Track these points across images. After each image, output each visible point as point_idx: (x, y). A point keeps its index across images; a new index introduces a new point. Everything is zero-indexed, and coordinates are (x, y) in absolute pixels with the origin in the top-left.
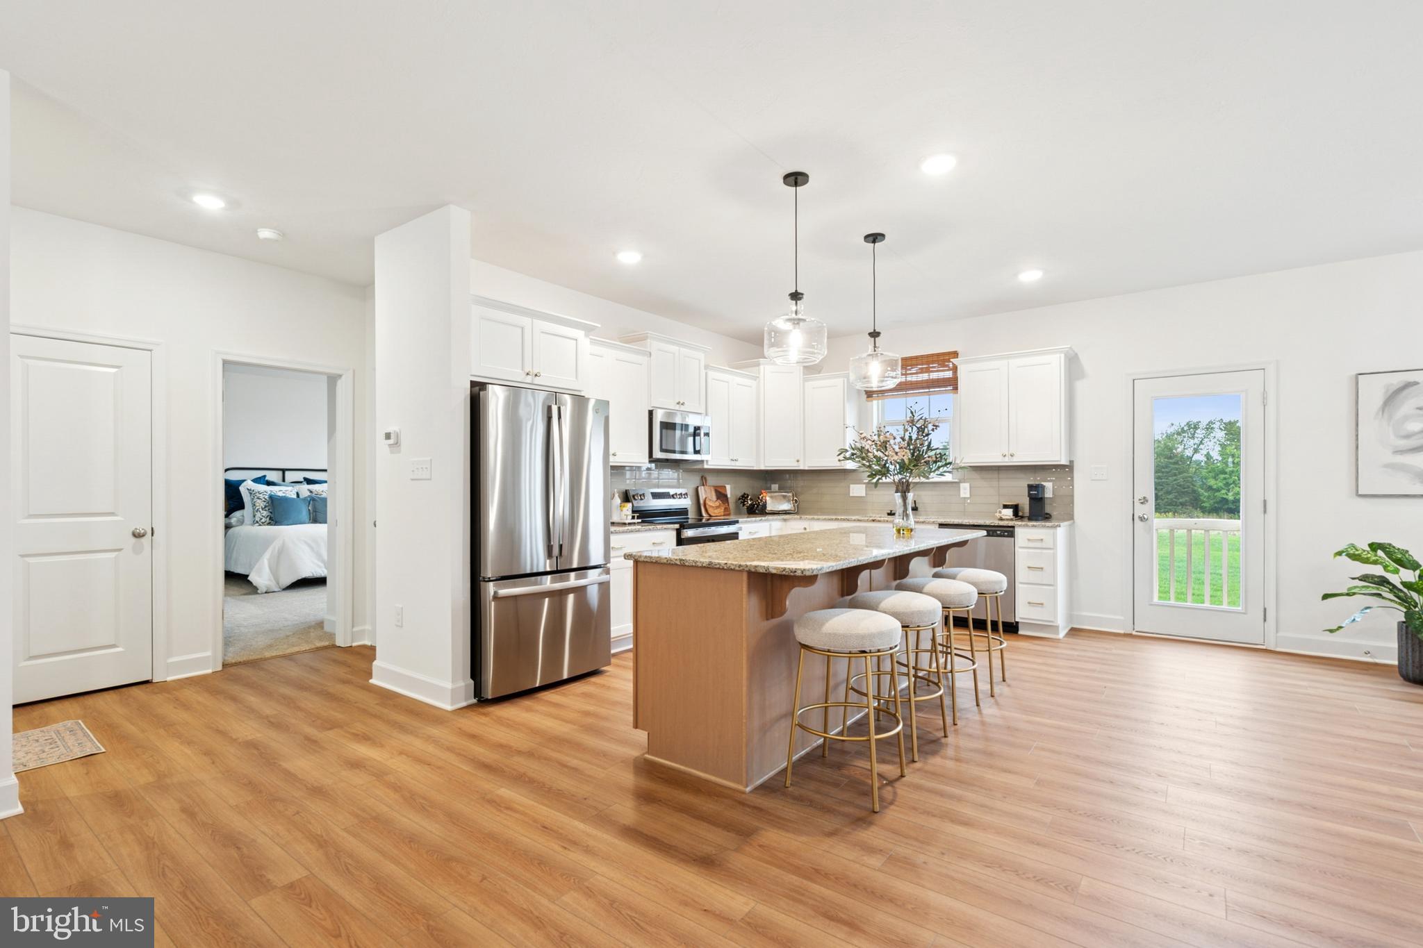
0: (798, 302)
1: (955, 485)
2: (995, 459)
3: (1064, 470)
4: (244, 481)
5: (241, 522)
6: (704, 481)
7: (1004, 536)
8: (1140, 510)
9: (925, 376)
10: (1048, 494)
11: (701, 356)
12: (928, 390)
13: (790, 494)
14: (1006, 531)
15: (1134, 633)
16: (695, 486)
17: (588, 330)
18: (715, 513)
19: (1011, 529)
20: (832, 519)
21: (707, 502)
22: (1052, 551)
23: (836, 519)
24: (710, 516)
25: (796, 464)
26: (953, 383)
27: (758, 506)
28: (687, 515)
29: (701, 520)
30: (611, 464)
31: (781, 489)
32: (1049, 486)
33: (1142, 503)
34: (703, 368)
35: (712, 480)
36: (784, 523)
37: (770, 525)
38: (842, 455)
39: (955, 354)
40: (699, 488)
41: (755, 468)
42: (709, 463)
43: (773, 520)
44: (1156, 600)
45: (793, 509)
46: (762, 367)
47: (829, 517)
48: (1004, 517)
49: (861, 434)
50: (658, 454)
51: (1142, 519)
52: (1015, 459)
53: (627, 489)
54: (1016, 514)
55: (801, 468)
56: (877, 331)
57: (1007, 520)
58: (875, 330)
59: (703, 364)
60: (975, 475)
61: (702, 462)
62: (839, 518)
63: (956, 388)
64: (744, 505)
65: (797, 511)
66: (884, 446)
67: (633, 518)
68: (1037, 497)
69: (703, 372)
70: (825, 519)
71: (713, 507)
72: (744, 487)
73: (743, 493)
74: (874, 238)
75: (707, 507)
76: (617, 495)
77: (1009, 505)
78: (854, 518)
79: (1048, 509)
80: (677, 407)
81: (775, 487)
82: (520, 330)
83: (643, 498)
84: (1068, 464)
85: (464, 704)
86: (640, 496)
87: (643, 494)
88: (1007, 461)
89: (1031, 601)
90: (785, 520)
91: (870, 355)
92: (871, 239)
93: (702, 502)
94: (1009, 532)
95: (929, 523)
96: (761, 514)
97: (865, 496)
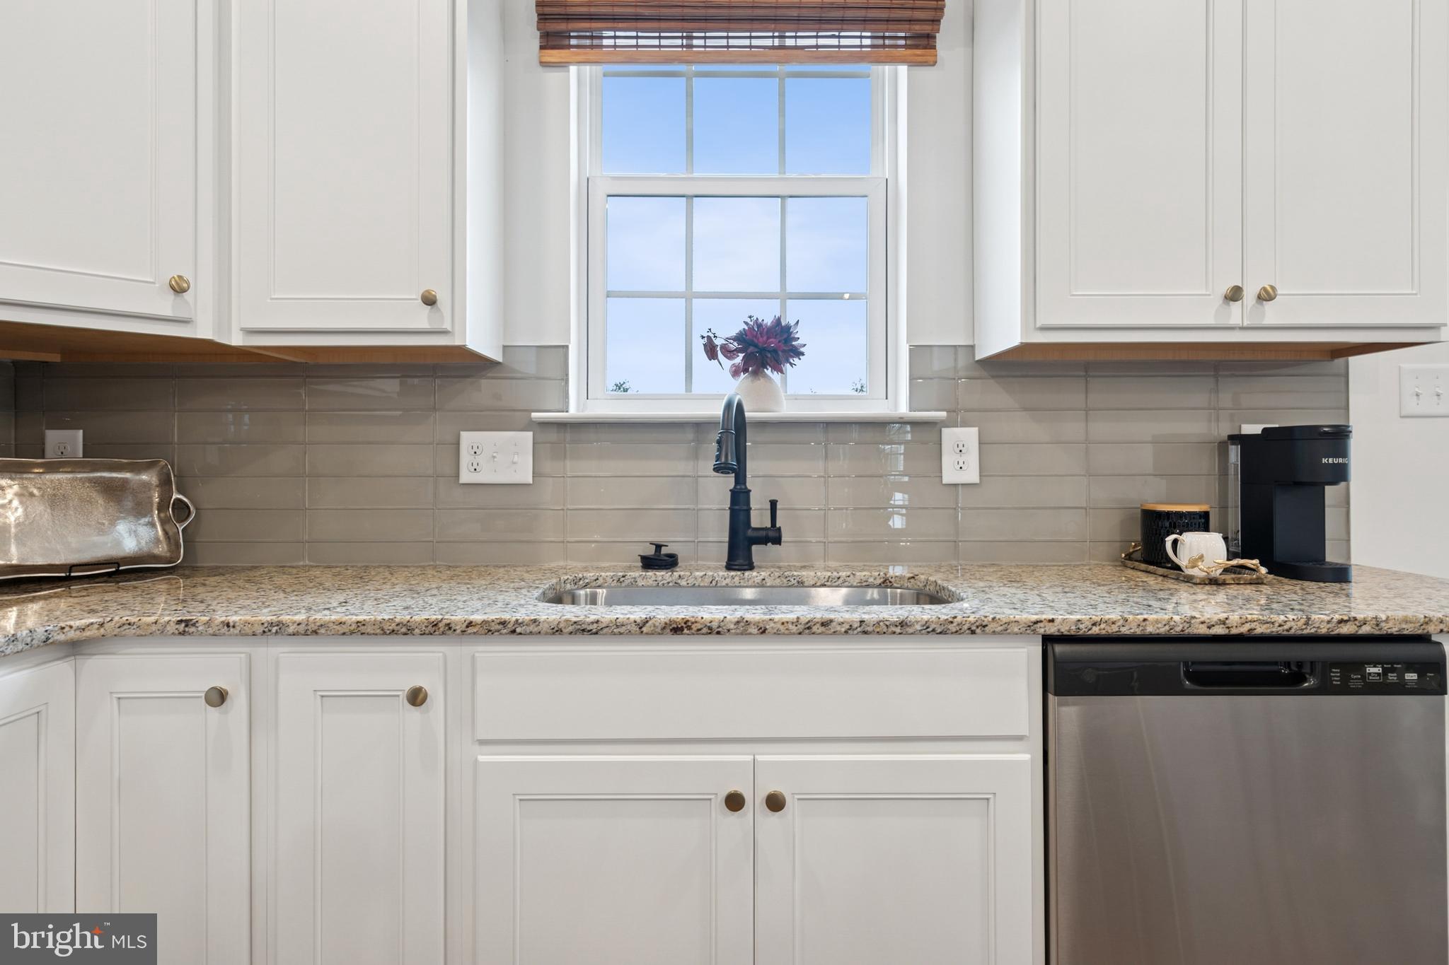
1: (925, 432)
13: (148, 477)
25: (165, 305)
45: (162, 549)
52: (1272, 314)
55: (203, 330)
97: (530, 481)
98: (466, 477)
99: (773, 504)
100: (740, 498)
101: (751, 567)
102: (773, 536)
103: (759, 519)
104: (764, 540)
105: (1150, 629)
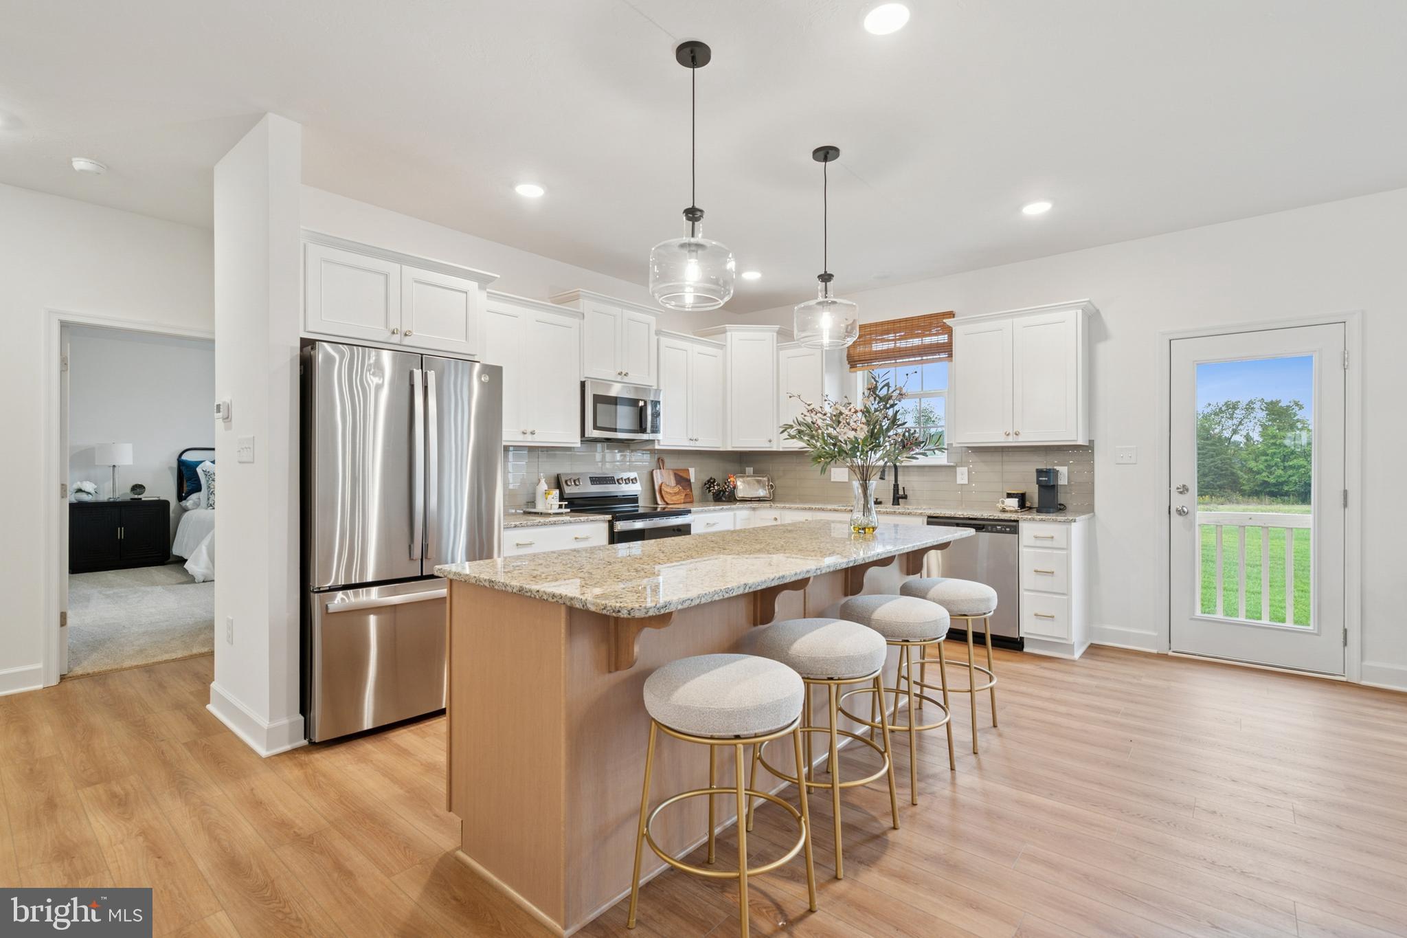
0: (696, 223)
1: (951, 469)
2: (995, 437)
3: (1083, 452)
4: (201, 462)
5: (197, 505)
6: (660, 463)
7: (1005, 532)
8: (1178, 501)
9: (916, 342)
10: (1063, 481)
11: (652, 319)
12: (920, 358)
13: (765, 479)
14: (1008, 526)
15: (1170, 653)
16: (650, 469)
17: (484, 281)
18: (673, 500)
19: (1014, 524)
20: (805, 509)
21: (663, 487)
22: (1065, 552)
23: (810, 509)
24: (667, 504)
25: (768, 445)
26: (947, 349)
27: (724, 493)
28: (638, 503)
29: (656, 508)
30: (504, 443)
31: (756, 473)
32: (1063, 470)
33: (1181, 493)
34: (652, 332)
35: (670, 463)
36: (752, 512)
37: (735, 514)
38: (786, 433)
39: (951, 315)
40: (654, 472)
41: (721, 449)
42: (661, 443)
43: (738, 509)
44: (1198, 613)
45: (768, 495)
46: (729, 334)
47: (807, 506)
48: (1007, 509)
49: (809, 405)
50: (592, 433)
51: (1181, 512)
52: (1021, 438)
53: (559, 472)
54: (1022, 506)
55: (774, 449)
56: (828, 272)
57: (1011, 511)
58: (826, 272)
59: (653, 328)
60: (973, 458)
61: (653, 441)
62: (814, 507)
63: (950, 356)
64: (710, 491)
65: (771, 499)
66: (837, 419)
67: (560, 506)
68: (1048, 484)
69: (654, 338)
70: (797, 509)
71: (670, 493)
72: (714, 470)
73: (708, 479)
74: (826, 154)
75: (663, 492)
76: (543, 481)
77: (1014, 494)
78: (829, 507)
79: (1062, 499)
80: (619, 379)
81: (750, 470)
82: (382, 278)
83: (577, 483)
84: (1087, 444)
85: (288, 747)
86: (574, 481)
87: (578, 479)
88: (1011, 441)
89: (1039, 614)
90: (754, 509)
91: (820, 303)
92: (822, 154)
93: (657, 487)
94: (1012, 527)
95: (915, 515)
96: (728, 502)
97: (847, 481)
98: (832, 480)
99: (904, 488)
100: (896, 486)
101: (899, 504)
102: (905, 497)
103: (901, 492)
104: (902, 498)
105: (946, 516)
